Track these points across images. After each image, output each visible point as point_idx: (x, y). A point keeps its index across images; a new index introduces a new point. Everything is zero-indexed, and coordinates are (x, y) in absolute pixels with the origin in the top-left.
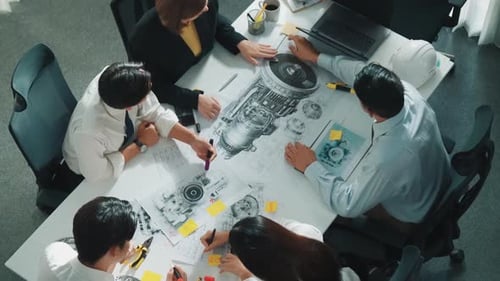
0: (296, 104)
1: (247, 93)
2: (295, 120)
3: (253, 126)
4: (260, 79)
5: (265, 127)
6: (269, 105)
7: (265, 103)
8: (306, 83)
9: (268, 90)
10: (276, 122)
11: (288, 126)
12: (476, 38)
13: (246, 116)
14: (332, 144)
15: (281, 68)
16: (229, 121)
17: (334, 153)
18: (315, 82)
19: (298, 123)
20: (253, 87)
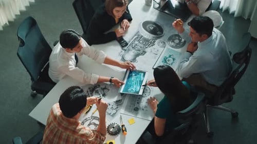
0: (154, 42)
1: (133, 38)
2: (154, 49)
3: (136, 52)
4: (138, 32)
5: (141, 52)
6: (143, 43)
7: (141, 42)
8: (158, 33)
9: (142, 36)
10: (146, 50)
11: (151, 51)
12: (233, 14)
13: (133, 48)
14: (168, 56)
15: (148, 27)
16: (125, 50)
17: (168, 61)
18: (162, 32)
19: (156, 50)
20: (136, 35)
